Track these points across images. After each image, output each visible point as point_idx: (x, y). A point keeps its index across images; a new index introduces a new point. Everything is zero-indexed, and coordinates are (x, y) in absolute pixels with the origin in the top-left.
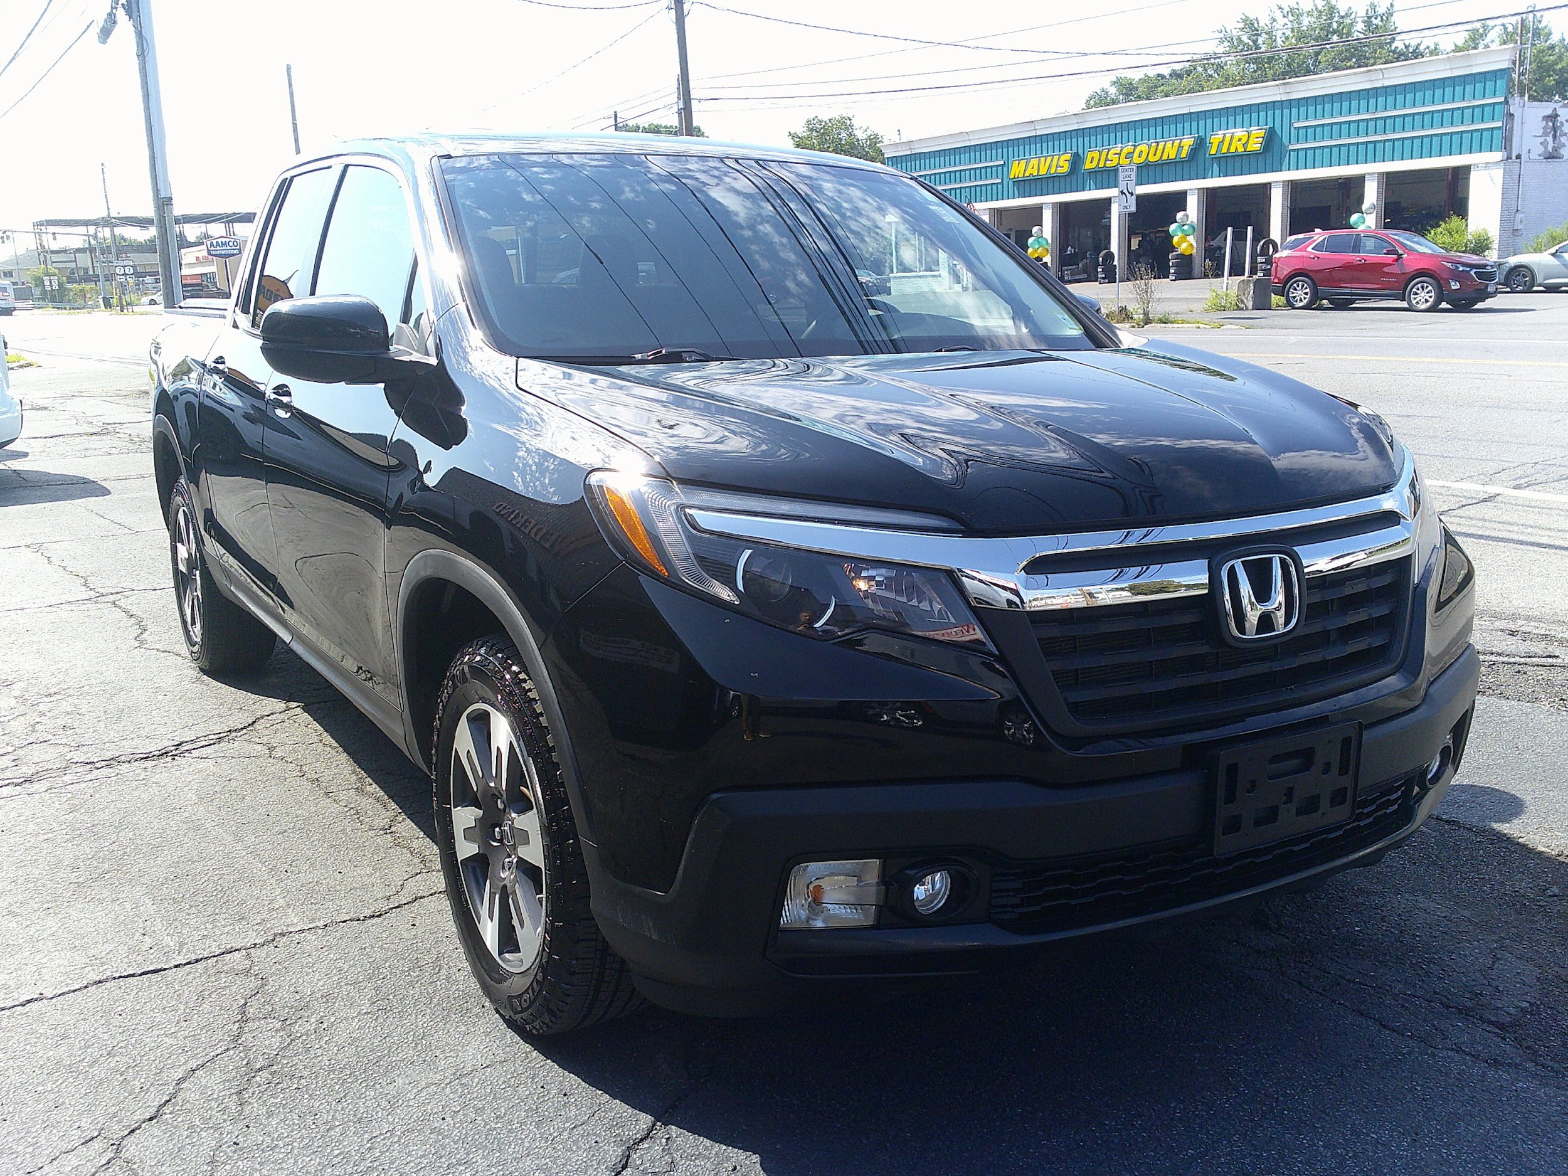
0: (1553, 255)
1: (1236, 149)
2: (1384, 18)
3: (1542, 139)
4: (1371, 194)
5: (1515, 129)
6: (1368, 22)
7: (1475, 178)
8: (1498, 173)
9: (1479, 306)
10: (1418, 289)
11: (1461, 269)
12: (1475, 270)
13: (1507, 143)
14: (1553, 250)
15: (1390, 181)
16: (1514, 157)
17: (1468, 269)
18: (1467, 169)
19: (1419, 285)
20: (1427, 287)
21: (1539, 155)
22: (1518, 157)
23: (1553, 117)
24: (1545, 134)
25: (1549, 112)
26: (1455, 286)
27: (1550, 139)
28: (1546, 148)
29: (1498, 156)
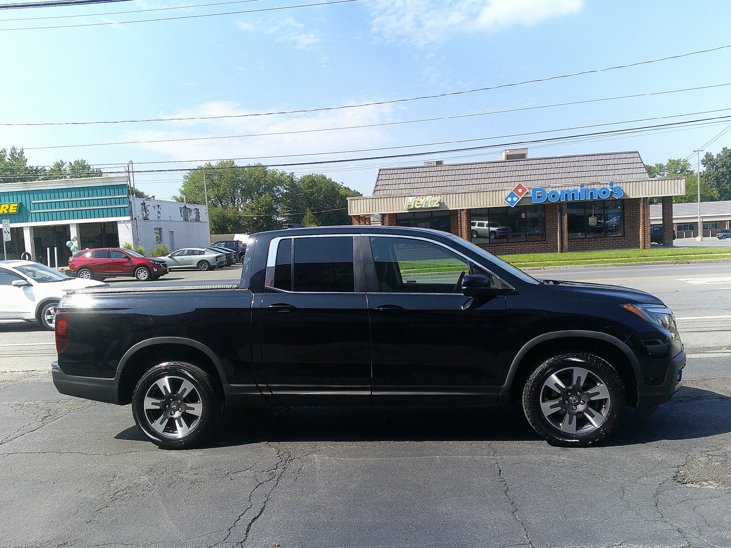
0: (170, 257)
3: (141, 212)
4: (74, 233)
5: (132, 207)
7: (119, 226)
8: (130, 225)
9: (161, 277)
10: (140, 272)
11: (156, 263)
12: (161, 264)
13: (131, 214)
14: (170, 255)
15: (81, 227)
16: (134, 219)
17: (159, 263)
18: (116, 222)
19: (140, 270)
20: (144, 271)
21: (142, 218)
22: (135, 219)
23: (144, 204)
24: (142, 210)
25: (142, 202)
26: (155, 270)
27: (144, 212)
28: (143, 216)
29: (128, 218)
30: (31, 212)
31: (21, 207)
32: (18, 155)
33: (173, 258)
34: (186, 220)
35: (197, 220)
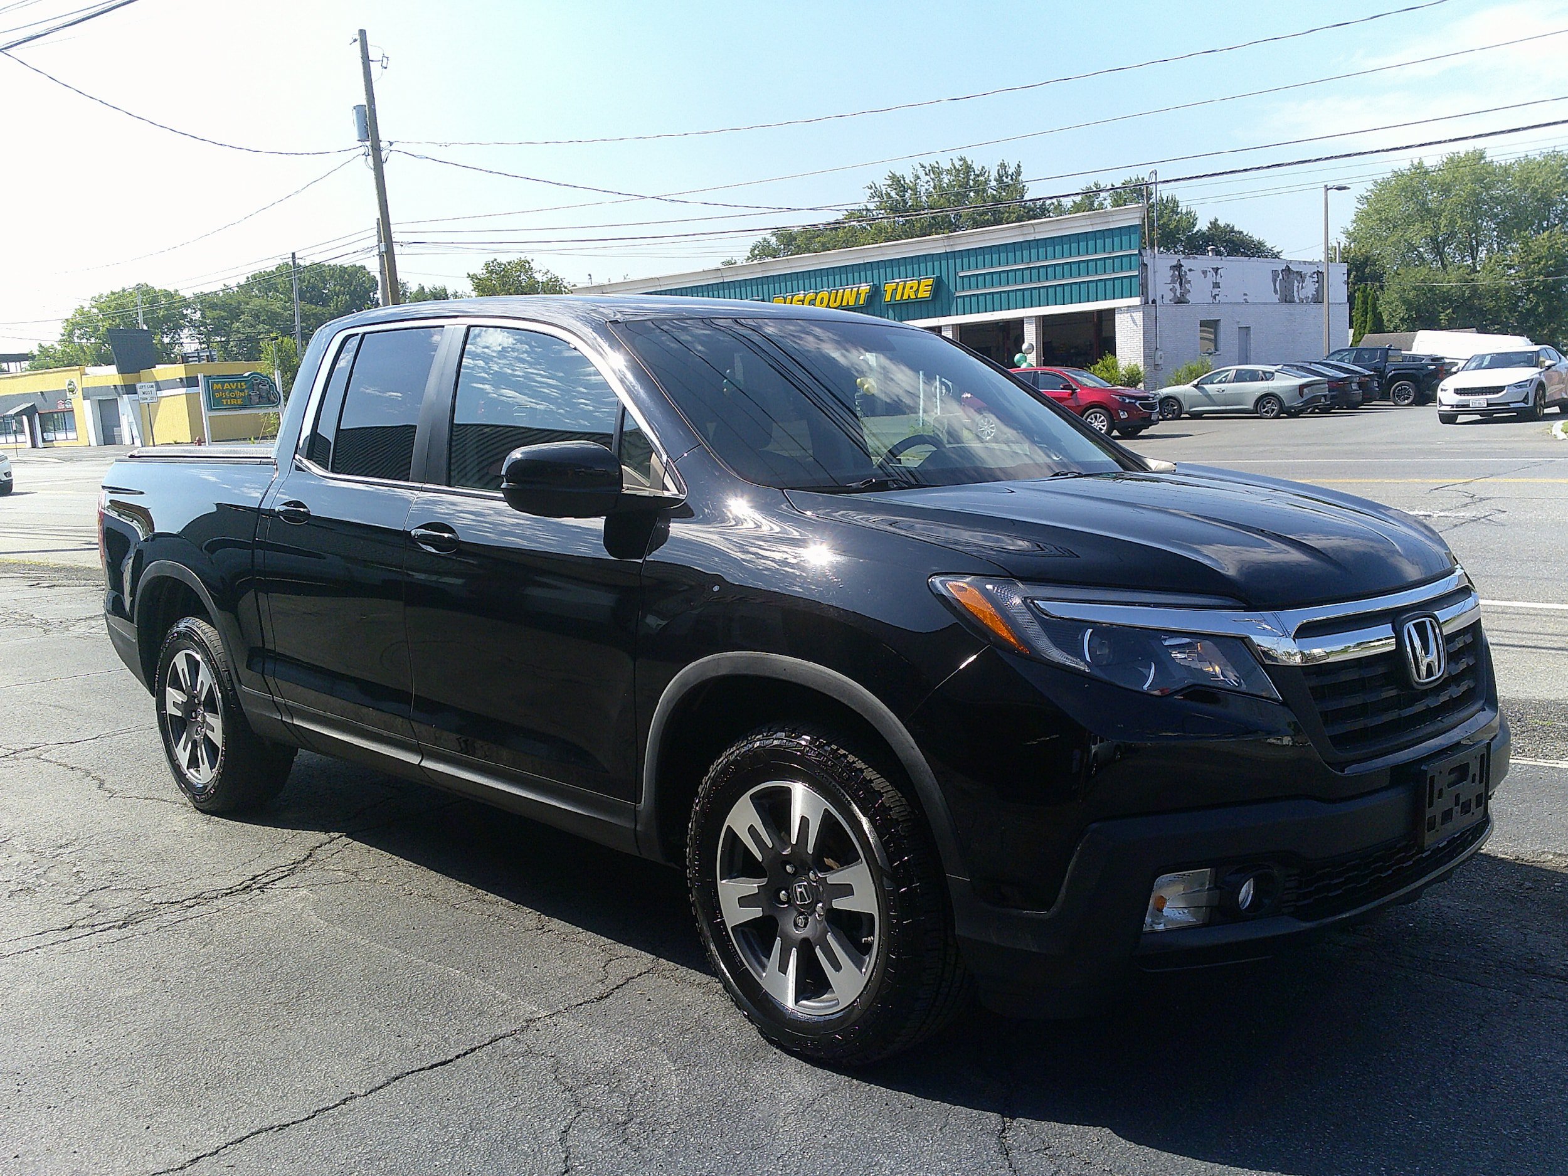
0: (1196, 386)
1: (909, 296)
2: (1014, 177)
3: (1171, 286)
4: (1030, 335)
5: (1149, 276)
6: (1000, 179)
7: (1118, 318)
8: (1139, 316)
9: (1144, 432)
10: (1092, 419)
11: (1127, 401)
12: (1139, 402)
13: (1143, 291)
14: (1195, 382)
15: (1045, 322)
16: (1150, 302)
17: (1133, 401)
18: (1112, 312)
19: (1093, 416)
20: (1100, 417)
21: (1170, 300)
22: (1154, 302)
23: (1179, 267)
24: (1173, 282)
25: (1175, 263)
26: (1124, 415)
27: (1177, 286)
28: (1175, 294)
29: (1136, 301)
30: (957, 294)
31: (938, 286)
32: (1010, 177)
33: (1203, 388)
34: (1287, 299)
35: (1318, 299)
